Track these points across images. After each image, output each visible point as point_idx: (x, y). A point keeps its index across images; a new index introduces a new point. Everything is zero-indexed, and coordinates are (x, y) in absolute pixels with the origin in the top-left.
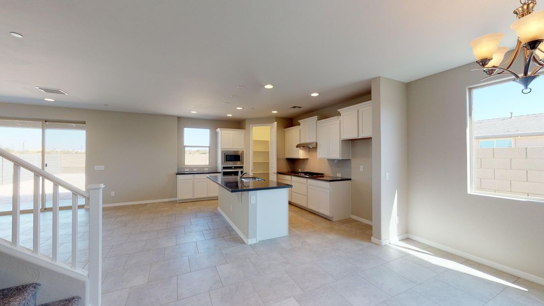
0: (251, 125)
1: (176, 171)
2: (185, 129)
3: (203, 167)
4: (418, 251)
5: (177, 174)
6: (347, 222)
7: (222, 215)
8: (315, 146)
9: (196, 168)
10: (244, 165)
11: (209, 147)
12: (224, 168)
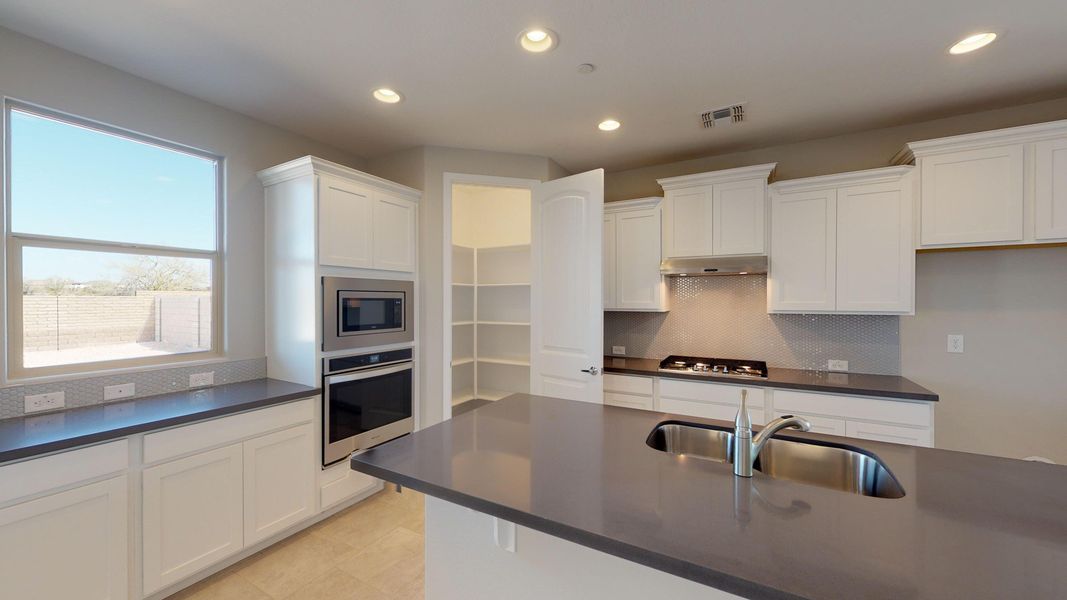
0: (448, 176)
10: (415, 344)
11: (217, 257)
12: (337, 365)
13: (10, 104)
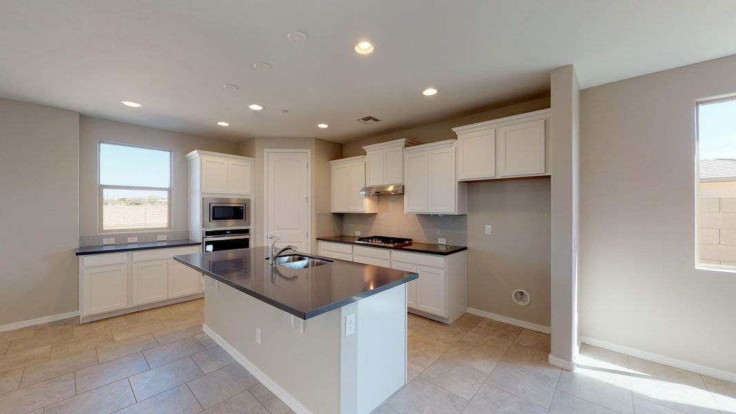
0: (266, 151)
1: (76, 246)
2: (102, 145)
3: (154, 233)
4: (629, 374)
5: (78, 254)
6: (468, 322)
7: (218, 346)
8: (400, 192)
9: (134, 235)
10: (251, 227)
11: (169, 190)
12: (208, 234)
13: (100, 142)
